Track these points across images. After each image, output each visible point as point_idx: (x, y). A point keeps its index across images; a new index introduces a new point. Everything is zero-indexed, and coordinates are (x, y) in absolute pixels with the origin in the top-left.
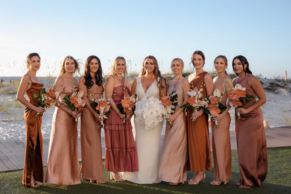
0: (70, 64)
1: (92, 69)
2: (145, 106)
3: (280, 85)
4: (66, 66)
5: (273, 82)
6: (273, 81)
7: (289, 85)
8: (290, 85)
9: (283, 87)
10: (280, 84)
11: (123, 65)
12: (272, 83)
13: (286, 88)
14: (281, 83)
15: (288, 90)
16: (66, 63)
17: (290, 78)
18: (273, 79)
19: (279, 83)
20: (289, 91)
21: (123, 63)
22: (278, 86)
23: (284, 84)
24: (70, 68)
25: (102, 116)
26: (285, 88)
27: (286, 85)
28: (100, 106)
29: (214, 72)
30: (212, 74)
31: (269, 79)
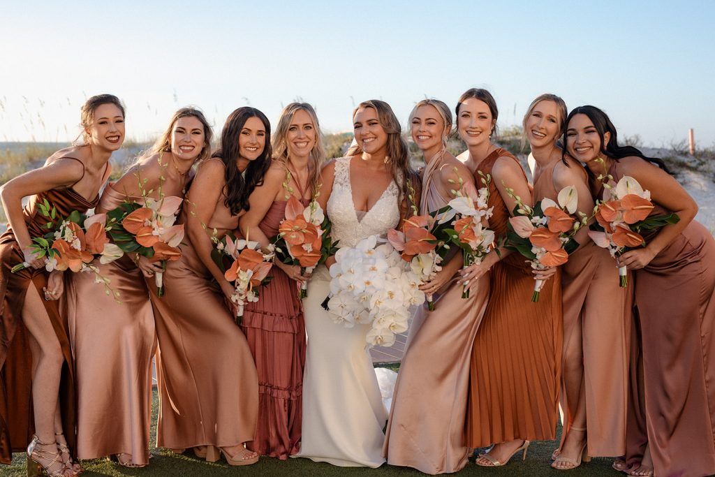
0: (189, 132)
1: (245, 147)
2: (374, 269)
3: (689, 164)
4: (176, 136)
5: (668, 156)
6: (670, 154)
7: (710, 165)
8: (712, 165)
9: (694, 169)
10: (688, 161)
11: (307, 127)
12: (667, 158)
13: (704, 172)
14: (690, 160)
15: (710, 177)
16: (175, 129)
17: (713, 145)
18: (670, 148)
19: (685, 160)
20: (711, 179)
21: (307, 121)
22: (683, 165)
23: (698, 162)
24: (187, 144)
25: (241, 295)
26: (701, 171)
27: (702, 164)
28: (238, 265)
29: (517, 128)
30: (513, 135)
31: (659, 147)
